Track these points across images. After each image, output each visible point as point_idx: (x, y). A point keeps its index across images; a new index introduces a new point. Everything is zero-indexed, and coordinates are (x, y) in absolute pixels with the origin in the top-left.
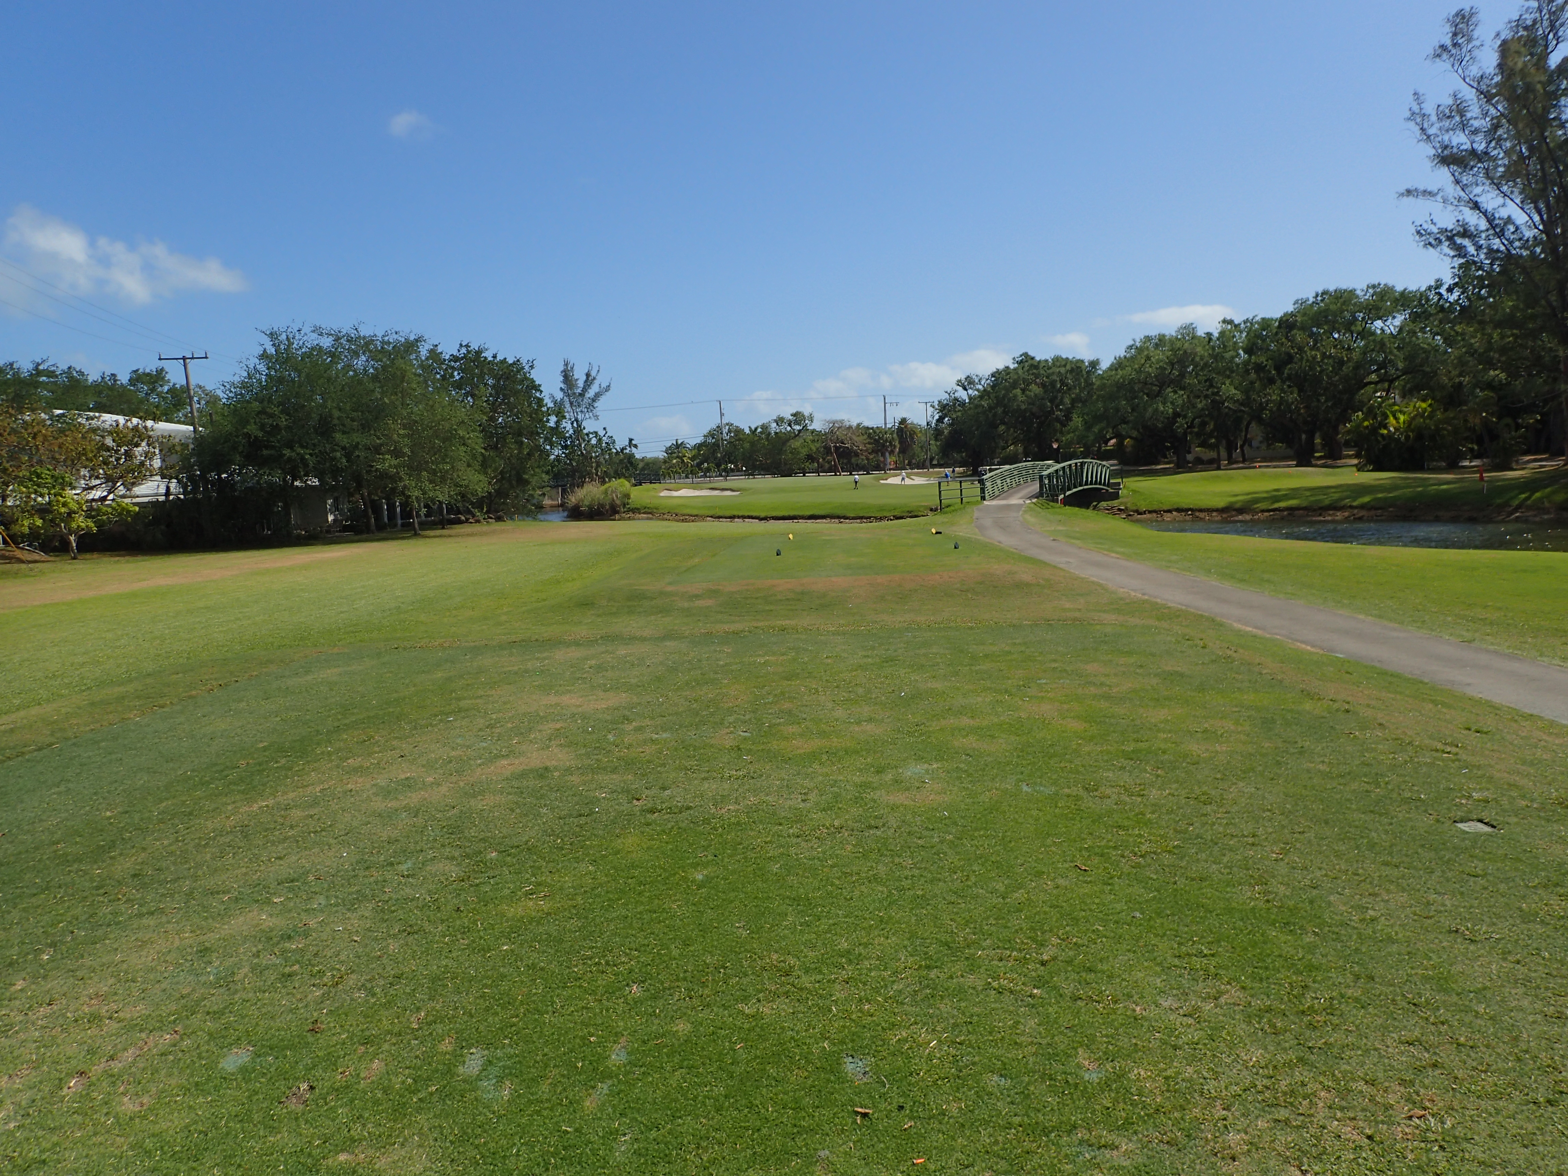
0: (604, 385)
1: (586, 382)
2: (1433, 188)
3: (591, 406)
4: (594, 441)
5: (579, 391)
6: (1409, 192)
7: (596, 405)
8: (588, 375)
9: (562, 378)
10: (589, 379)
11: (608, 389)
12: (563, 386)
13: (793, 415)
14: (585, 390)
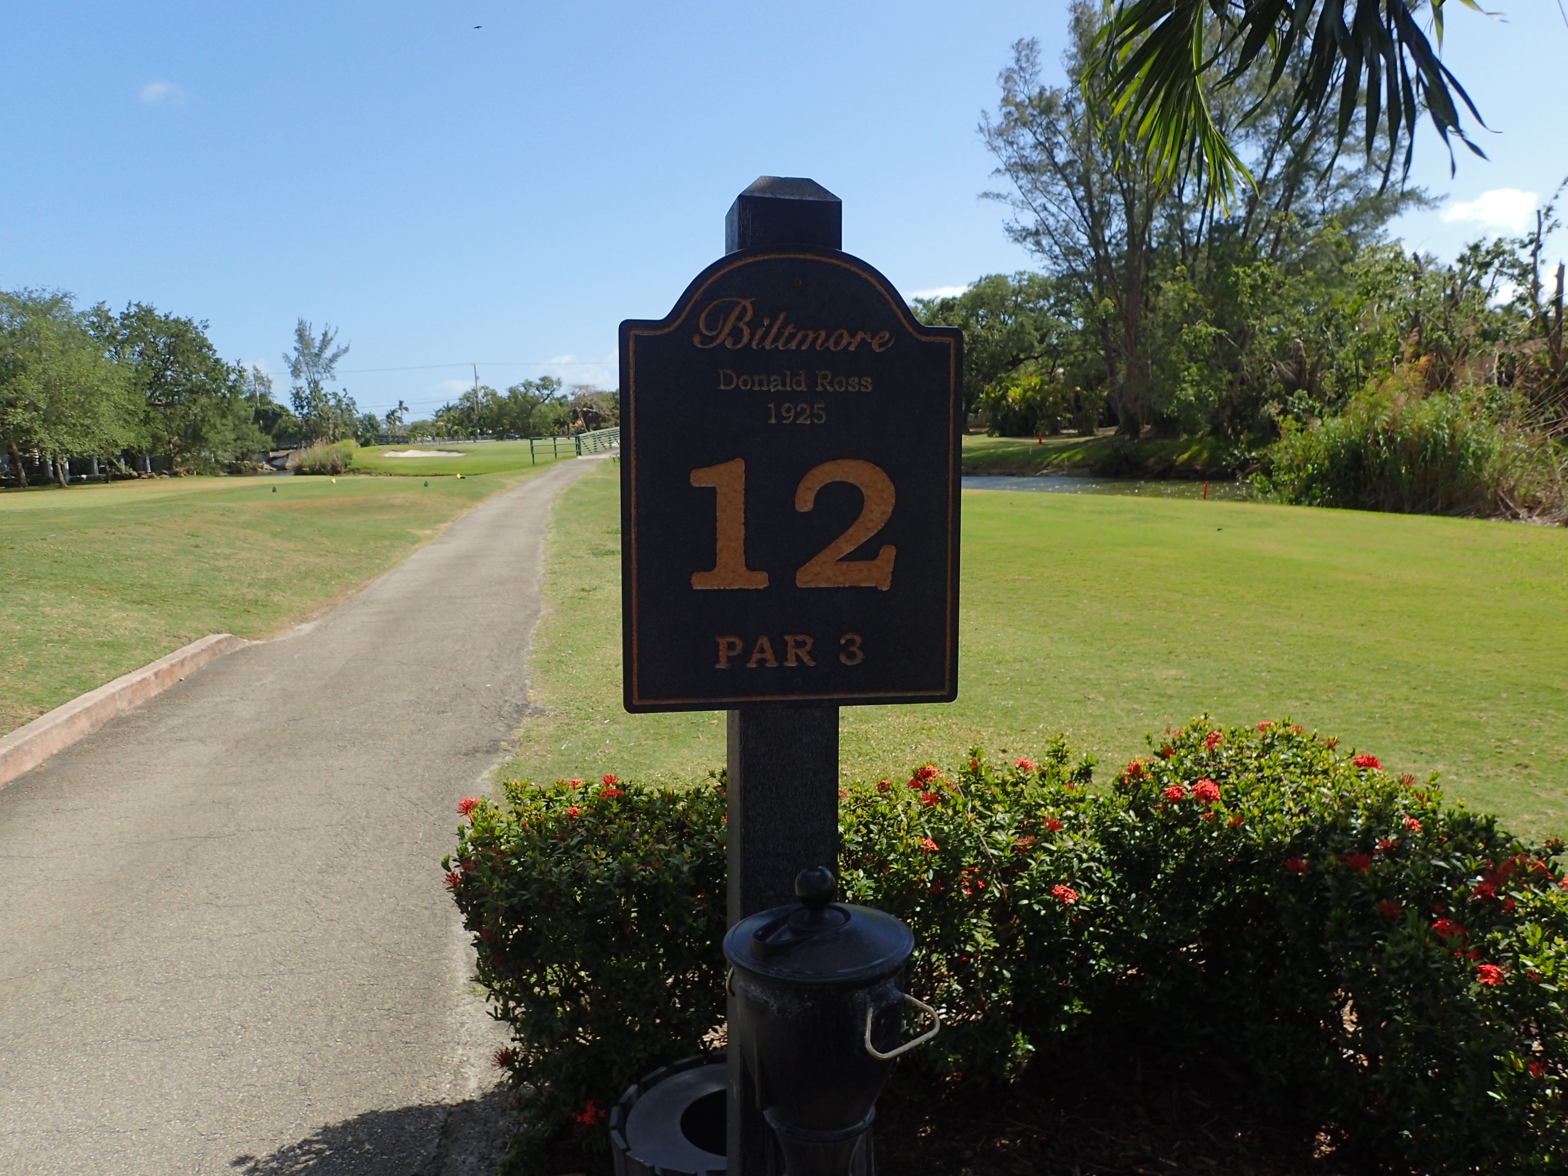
0: (343, 347)
1: (324, 340)
2: (1004, 192)
3: (328, 368)
4: (332, 402)
5: (316, 351)
6: (986, 195)
7: (333, 365)
8: (325, 335)
9: (296, 338)
10: (326, 342)
11: (346, 350)
12: (298, 345)
13: (542, 379)
14: (322, 349)
